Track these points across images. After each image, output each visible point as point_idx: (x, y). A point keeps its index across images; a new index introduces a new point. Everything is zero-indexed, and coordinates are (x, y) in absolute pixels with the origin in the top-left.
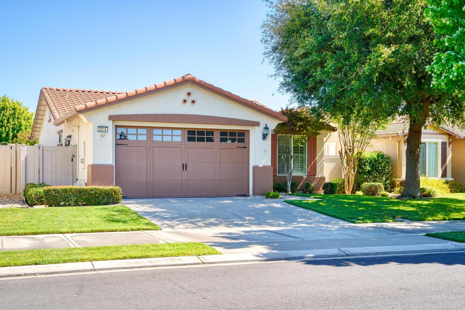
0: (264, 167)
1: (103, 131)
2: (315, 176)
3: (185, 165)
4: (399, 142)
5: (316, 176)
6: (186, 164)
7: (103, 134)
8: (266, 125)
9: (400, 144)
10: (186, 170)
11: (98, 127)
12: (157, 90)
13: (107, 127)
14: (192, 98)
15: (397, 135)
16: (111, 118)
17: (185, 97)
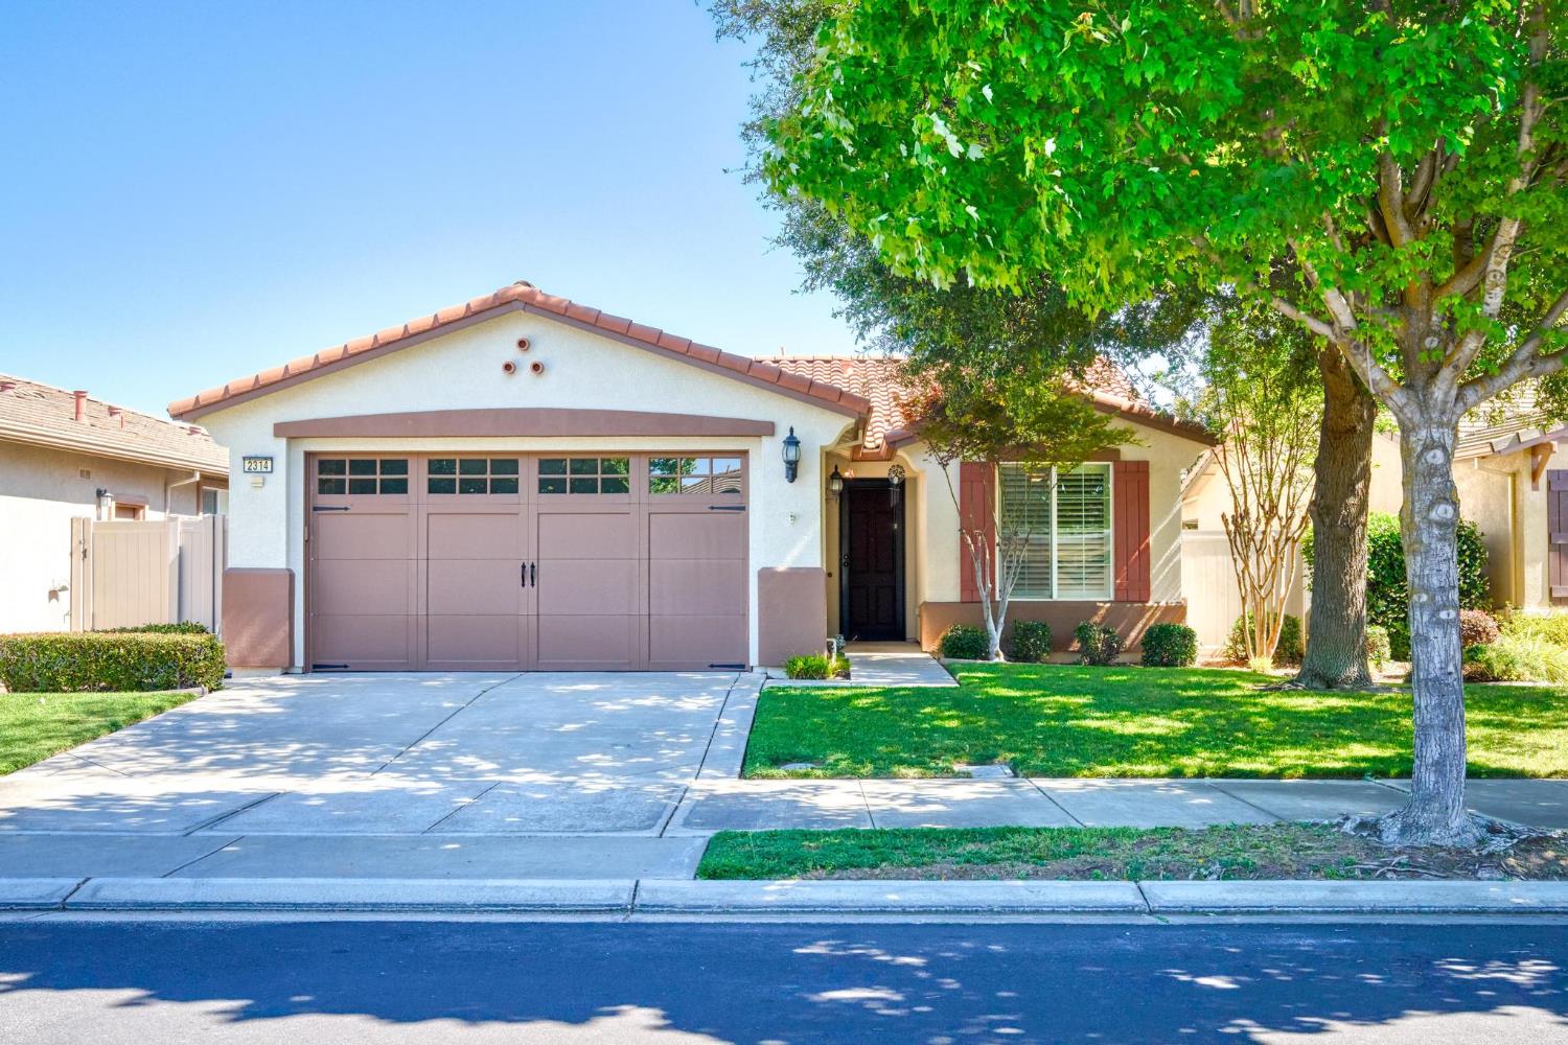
0: (794, 574)
1: (259, 469)
2: (1147, 602)
3: (528, 568)
4: (1514, 475)
5: (1150, 604)
6: (533, 566)
7: (259, 478)
8: (792, 430)
9: (1517, 482)
10: (533, 585)
11: (244, 459)
12: (410, 340)
13: (271, 459)
14: (535, 355)
15: (1489, 449)
16: (280, 430)
17: (512, 353)
